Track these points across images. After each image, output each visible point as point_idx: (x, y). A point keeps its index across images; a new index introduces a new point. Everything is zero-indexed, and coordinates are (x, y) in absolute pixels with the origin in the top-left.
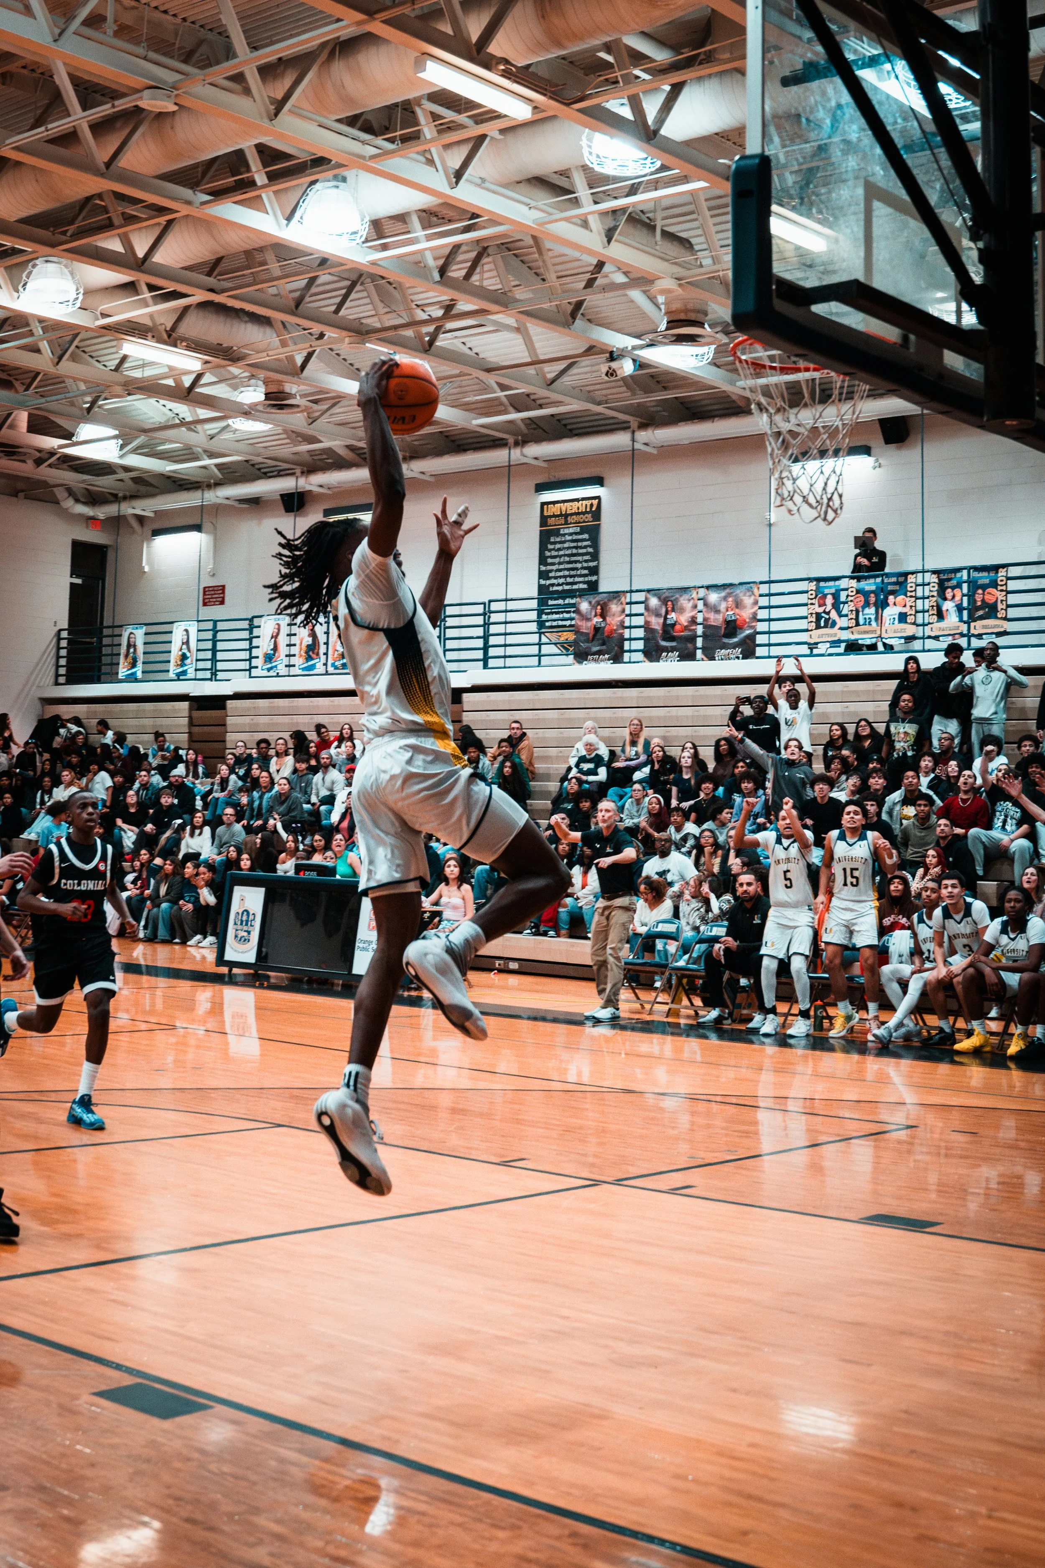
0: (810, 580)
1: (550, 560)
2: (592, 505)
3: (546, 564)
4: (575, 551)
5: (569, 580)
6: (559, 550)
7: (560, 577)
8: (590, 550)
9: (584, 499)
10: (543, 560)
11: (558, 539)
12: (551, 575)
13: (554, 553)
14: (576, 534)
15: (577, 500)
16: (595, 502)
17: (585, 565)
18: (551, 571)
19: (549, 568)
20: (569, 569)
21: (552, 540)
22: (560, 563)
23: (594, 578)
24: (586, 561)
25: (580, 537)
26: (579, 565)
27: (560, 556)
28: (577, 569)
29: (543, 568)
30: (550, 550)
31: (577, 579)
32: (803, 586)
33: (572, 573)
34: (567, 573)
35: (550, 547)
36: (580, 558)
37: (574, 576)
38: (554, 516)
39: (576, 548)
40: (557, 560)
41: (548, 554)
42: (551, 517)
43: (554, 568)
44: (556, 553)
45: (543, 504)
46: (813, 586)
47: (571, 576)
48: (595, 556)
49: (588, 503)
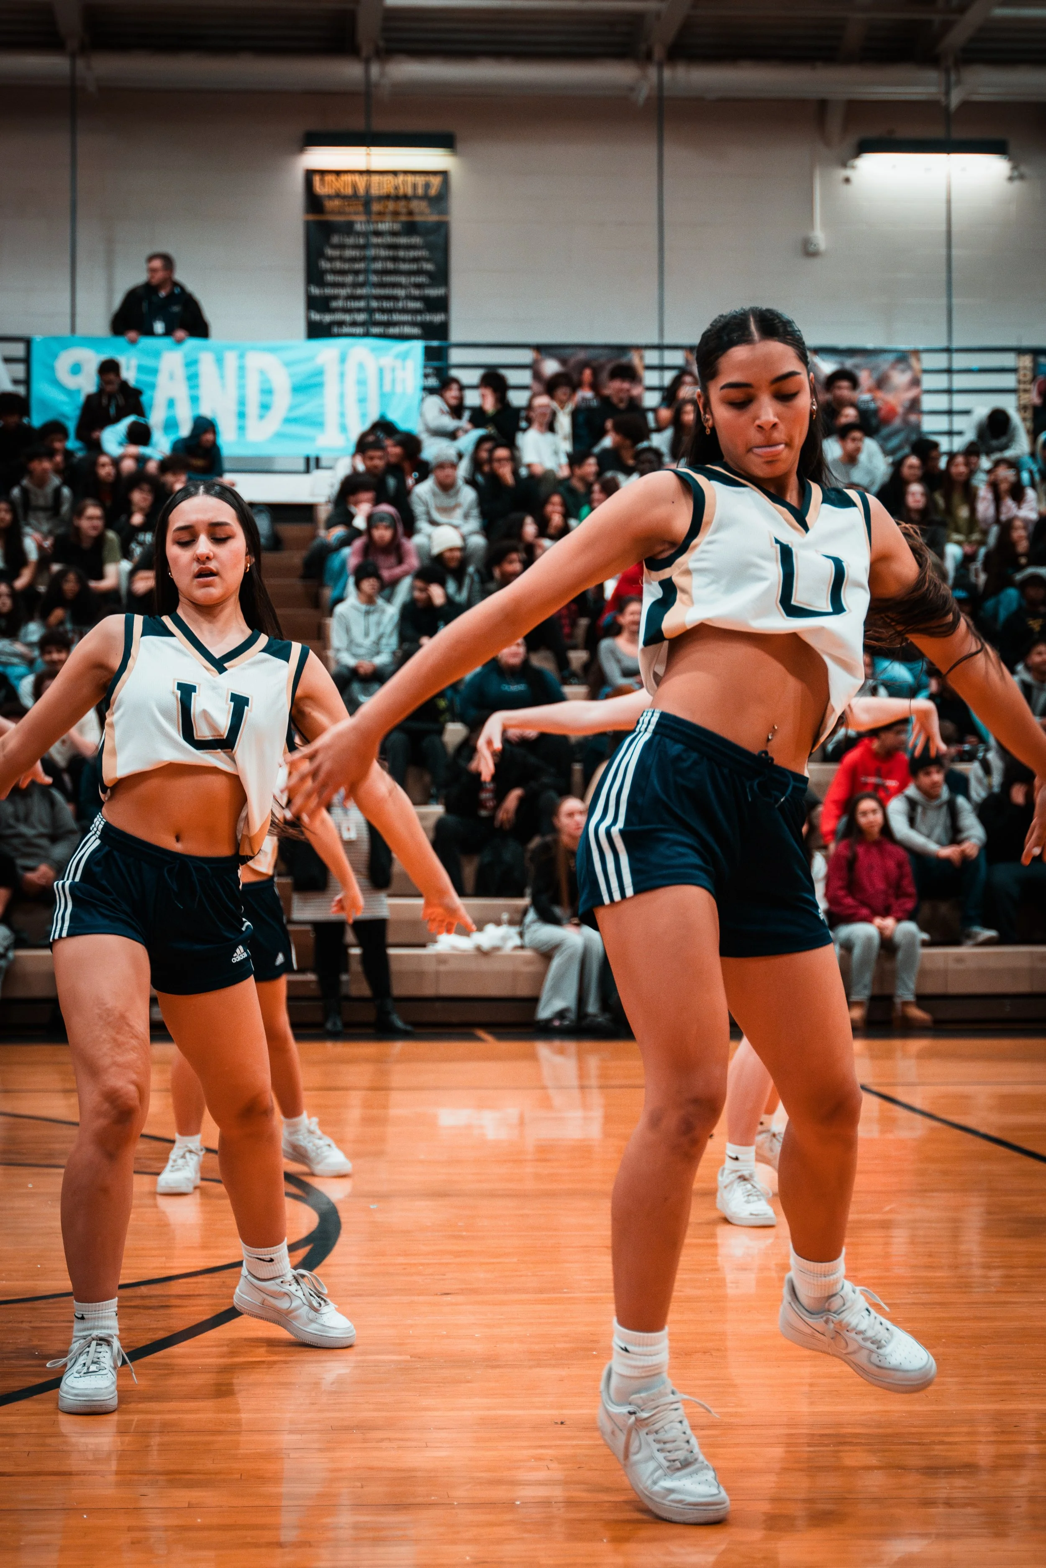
0: (1020, 351)
1: (330, 278)
2: (427, 186)
3: (322, 284)
4: (390, 265)
5: (378, 317)
6: (353, 260)
7: (359, 310)
8: (428, 266)
9: (406, 172)
10: (314, 276)
11: (350, 241)
12: (334, 304)
13: (338, 265)
14: (394, 234)
15: (395, 173)
16: (436, 181)
17: (416, 292)
18: (336, 298)
19: (329, 291)
20: (378, 298)
21: (335, 239)
22: (355, 285)
23: (438, 318)
24: (418, 286)
25: (403, 240)
26: (401, 292)
27: (357, 273)
28: (395, 298)
29: (315, 291)
30: (331, 259)
31: (396, 317)
32: (1009, 360)
33: (386, 304)
34: (374, 304)
35: (330, 252)
36: (403, 280)
37: (390, 311)
38: (338, 196)
39: (395, 259)
40: (349, 279)
41: (325, 265)
42: (330, 197)
43: (343, 292)
44: (346, 266)
45: (310, 174)
46: (1026, 361)
47: (382, 311)
48: (441, 276)
49: (420, 180)
